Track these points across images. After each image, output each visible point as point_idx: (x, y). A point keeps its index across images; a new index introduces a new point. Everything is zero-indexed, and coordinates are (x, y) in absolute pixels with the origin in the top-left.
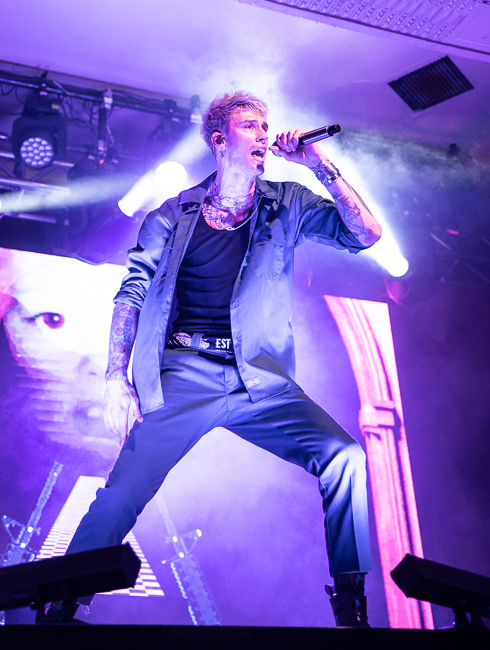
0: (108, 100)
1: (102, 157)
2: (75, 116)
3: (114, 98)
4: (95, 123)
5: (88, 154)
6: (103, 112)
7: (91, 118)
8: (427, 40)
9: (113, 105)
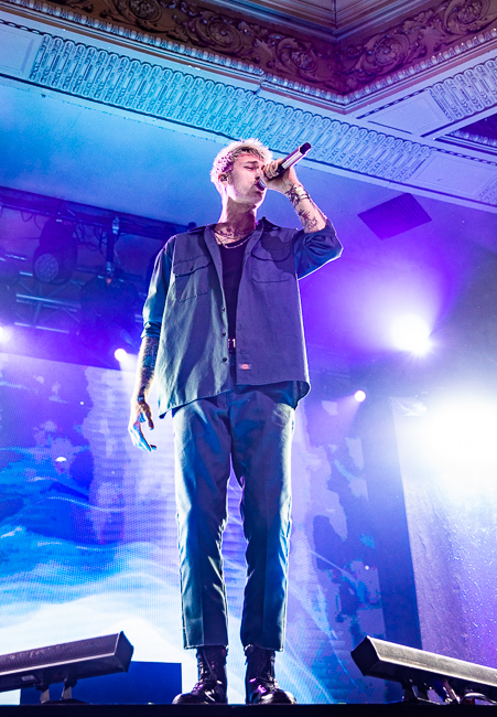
0: (116, 228)
1: (109, 277)
2: (87, 240)
3: (121, 225)
4: (104, 247)
5: (97, 274)
6: (112, 238)
7: (101, 242)
8: (391, 181)
9: (119, 231)
